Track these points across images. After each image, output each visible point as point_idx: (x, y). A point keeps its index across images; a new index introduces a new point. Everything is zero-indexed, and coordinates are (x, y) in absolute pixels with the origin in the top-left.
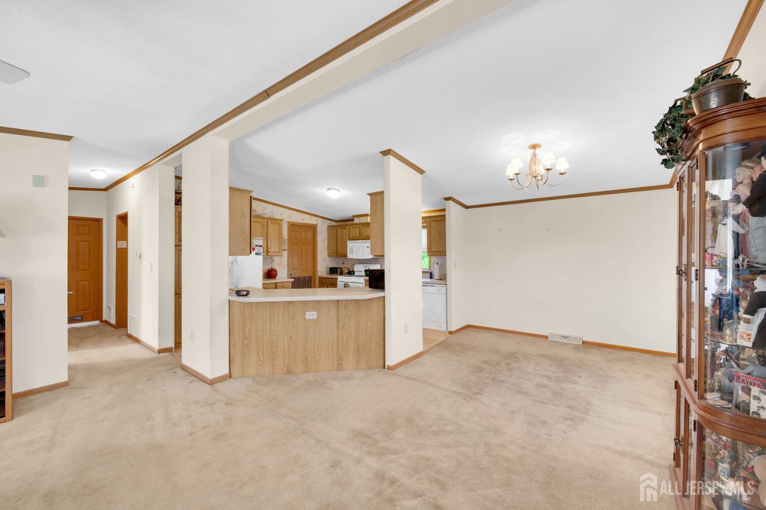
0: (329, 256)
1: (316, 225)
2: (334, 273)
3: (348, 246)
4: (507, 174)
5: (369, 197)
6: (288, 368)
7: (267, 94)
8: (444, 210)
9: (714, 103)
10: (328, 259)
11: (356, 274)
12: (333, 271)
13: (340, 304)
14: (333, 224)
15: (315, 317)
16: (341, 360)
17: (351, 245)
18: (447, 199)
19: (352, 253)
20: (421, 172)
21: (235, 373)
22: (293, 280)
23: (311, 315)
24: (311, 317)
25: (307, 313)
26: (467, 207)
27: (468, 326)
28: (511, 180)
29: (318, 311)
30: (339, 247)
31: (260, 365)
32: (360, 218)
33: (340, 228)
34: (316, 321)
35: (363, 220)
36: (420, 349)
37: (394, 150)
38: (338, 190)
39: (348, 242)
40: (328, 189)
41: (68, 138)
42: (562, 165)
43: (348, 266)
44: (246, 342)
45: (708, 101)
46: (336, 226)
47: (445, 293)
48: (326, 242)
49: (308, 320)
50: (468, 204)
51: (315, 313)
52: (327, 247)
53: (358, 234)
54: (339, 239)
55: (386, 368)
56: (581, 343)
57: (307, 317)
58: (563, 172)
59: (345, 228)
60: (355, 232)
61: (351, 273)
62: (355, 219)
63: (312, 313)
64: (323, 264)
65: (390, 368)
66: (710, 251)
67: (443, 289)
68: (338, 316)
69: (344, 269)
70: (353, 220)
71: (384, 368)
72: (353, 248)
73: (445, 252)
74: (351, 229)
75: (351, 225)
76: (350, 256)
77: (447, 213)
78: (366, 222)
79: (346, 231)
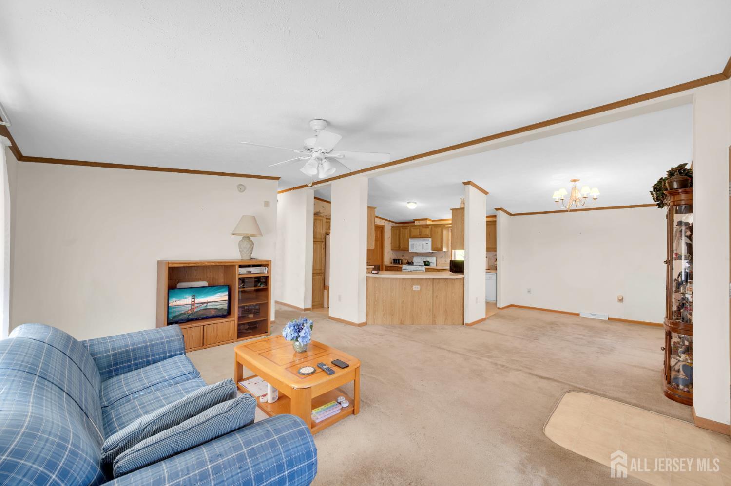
0: (392, 250)
1: (384, 226)
2: (396, 263)
3: (410, 242)
4: (554, 197)
5: (451, 211)
6: (401, 320)
7: (413, 158)
8: (495, 216)
9: (675, 186)
10: (391, 252)
11: (414, 264)
12: (396, 261)
13: (435, 281)
14: (395, 225)
15: (419, 289)
16: (435, 318)
17: (412, 242)
18: (497, 209)
19: (413, 248)
20: (486, 193)
21: (370, 322)
22: (373, 267)
23: (416, 288)
24: (417, 289)
25: (414, 287)
26: (511, 215)
27: (512, 306)
28: (557, 201)
29: (421, 285)
30: (401, 243)
31: (384, 318)
32: (420, 221)
33: (402, 229)
34: (419, 292)
35: (422, 223)
36: (484, 316)
37: (474, 182)
38: (416, 203)
39: (410, 239)
40: (408, 203)
41: (277, 178)
42: (595, 193)
43: (407, 258)
44: (376, 303)
45: (673, 185)
46: (399, 227)
47: (495, 279)
48: (390, 239)
49: (415, 291)
50: (512, 213)
51: (419, 286)
52: (390, 243)
53: (418, 234)
54: (401, 237)
55: (465, 324)
56: (607, 319)
57: (414, 289)
58: (595, 197)
59: (407, 229)
60: (417, 232)
61: (410, 263)
62: (415, 222)
63: (417, 286)
64: (388, 256)
65: (467, 325)
66: (675, 252)
67: (494, 277)
68: (433, 289)
69: (403, 260)
70: (414, 222)
71: (463, 325)
72: (413, 244)
73: (496, 248)
74: (412, 229)
75: (412, 226)
76: (411, 250)
77: (497, 219)
78: (425, 224)
79: (408, 231)
